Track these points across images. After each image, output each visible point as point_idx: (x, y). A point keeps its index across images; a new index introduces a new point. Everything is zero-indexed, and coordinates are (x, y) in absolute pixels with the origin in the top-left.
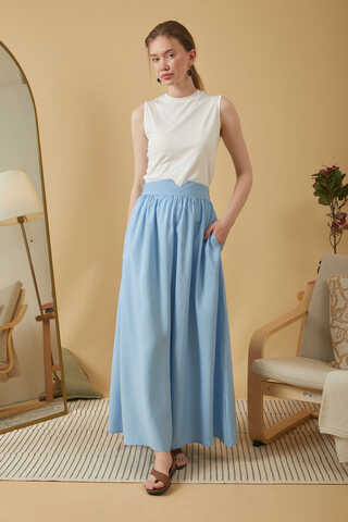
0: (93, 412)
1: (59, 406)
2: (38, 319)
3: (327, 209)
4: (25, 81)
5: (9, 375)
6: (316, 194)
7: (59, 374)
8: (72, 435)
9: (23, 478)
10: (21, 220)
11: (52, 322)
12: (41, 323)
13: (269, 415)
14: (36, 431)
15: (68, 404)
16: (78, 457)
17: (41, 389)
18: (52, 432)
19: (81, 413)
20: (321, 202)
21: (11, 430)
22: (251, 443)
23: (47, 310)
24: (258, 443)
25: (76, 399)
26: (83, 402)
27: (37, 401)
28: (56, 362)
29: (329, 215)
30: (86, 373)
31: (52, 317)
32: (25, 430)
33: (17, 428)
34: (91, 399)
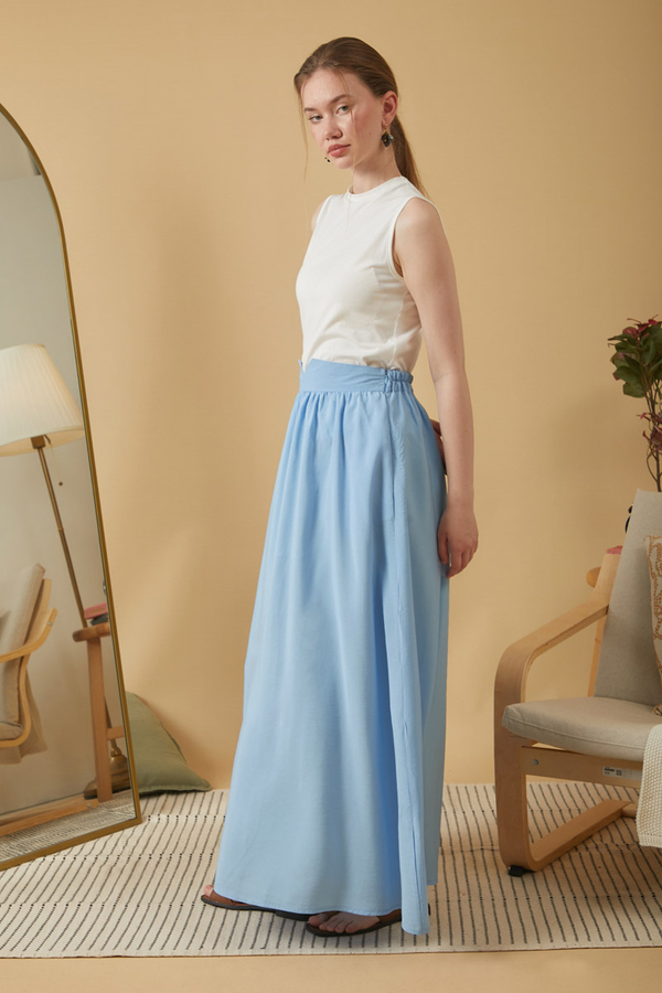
0: (192, 819)
1: (123, 808)
2: (78, 637)
3: (641, 405)
4: (40, 169)
5: (25, 750)
6: (617, 376)
7: (121, 744)
8: (152, 864)
9: (57, 952)
10: (39, 443)
11: (106, 642)
12: (84, 644)
13: (538, 815)
14: (80, 859)
15: (142, 803)
16: (165, 907)
17: (87, 775)
18: (113, 859)
19: (166, 822)
20: (628, 391)
21: (30, 858)
22: (504, 869)
23: (96, 619)
24: (518, 871)
25: (158, 794)
26: (171, 799)
27: (81, 798)
28: (117, 721)
29: (644, 416)
30: (173, 740)
31: (105, 634)
32: (59, 857)
33: (44, 853)
34: (187, 792)
